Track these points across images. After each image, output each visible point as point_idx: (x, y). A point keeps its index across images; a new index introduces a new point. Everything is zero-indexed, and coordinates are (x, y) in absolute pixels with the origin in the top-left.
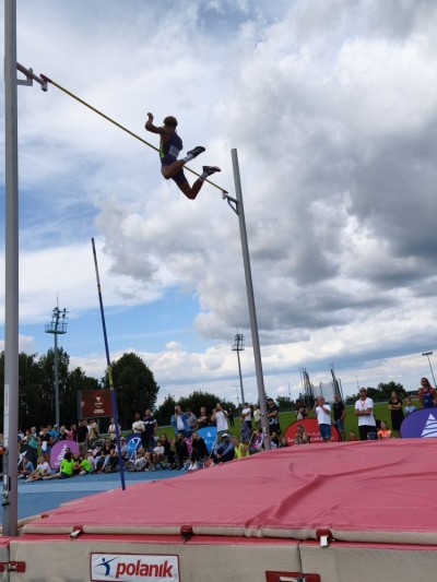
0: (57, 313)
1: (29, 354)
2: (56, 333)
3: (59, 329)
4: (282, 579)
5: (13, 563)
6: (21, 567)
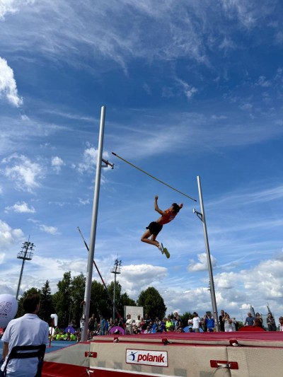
0: (117, 263)
1: (102, 284)
2: (116, 273)
3: (117, 271)
4: (219, 364)
5: (92, 353)
6: (95, 355)
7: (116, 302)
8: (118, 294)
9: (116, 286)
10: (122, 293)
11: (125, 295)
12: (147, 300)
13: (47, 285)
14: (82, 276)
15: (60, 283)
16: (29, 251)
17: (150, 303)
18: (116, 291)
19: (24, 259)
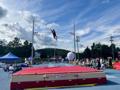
1: (107, 45)
2: (112, 41)
8: (115, 48)
9: (113, 45)
13: (88, 47)
14: (99, 43)
16: (78, 39)
18: (113, 47)
19: (78, 41)
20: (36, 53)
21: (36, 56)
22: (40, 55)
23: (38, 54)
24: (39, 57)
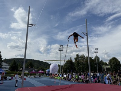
0: (96, 49)
2: (96, 53)
7: (98, 64)
8: (99, 61)
9: (97, 58)
10: (100, 60)
11: (102, 61)
12: (112, 62)
13: (71, 59)
14: (83, 55)
15: (75, 58)
16: (62, 48)
17: (114, 63)
18: (97, 59)
19: (61, 51)
20: (3, 63)
21: (3, 68)
22: (8, 67)
23: (6, 65)
24: (8, 70)
